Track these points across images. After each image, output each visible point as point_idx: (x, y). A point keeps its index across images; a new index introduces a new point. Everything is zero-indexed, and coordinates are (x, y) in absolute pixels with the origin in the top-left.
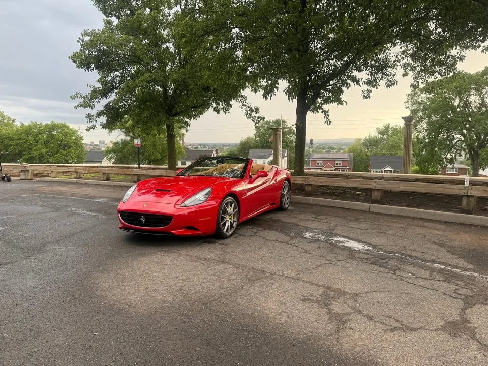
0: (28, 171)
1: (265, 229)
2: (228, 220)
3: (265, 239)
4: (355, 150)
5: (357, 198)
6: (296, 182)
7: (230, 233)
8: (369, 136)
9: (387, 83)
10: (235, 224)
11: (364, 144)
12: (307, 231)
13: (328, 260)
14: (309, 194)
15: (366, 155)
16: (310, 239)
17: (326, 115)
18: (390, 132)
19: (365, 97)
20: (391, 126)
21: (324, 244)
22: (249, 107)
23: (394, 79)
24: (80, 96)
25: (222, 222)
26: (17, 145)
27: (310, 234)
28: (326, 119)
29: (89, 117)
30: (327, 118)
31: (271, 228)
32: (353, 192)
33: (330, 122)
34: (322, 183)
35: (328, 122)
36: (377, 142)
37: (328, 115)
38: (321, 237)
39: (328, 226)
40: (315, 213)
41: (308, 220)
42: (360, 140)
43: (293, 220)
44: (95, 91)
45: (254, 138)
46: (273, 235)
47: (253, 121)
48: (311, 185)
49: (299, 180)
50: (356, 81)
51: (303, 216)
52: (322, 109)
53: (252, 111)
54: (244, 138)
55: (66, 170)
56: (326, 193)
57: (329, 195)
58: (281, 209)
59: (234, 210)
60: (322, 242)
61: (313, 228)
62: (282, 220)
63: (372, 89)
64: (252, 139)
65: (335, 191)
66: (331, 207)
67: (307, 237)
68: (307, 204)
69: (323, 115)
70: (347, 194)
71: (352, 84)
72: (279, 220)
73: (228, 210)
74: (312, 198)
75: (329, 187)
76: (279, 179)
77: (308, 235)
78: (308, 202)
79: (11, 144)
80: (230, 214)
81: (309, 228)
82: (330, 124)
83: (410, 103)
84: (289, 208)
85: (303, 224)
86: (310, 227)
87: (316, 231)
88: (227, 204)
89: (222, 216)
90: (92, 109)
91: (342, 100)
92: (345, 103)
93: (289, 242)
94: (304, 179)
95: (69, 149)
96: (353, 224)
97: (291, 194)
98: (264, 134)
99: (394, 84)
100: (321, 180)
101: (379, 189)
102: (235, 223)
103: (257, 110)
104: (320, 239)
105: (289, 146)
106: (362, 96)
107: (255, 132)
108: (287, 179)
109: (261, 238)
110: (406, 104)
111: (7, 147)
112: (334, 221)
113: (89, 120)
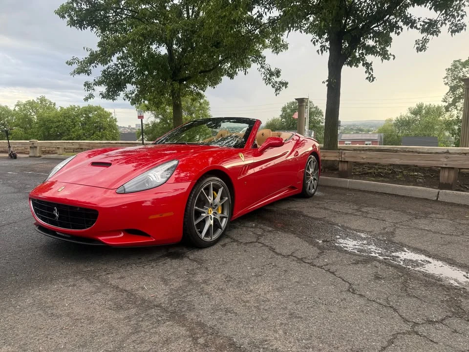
0: (36, 147)
1: (277, 229)
2: (210, 216)
3: (273, 250)
4: (385, 131)
5: (413, 181)
6: (326, 159)
7: (215, 237)
8: (401, 116)
9: (451, 28)
10: (224, 223)
11: (396, 125)
12: (347, 236)
13: (406, 321)
14: (344, 175)
15: (397, 136)
16: (354, 254)
17: (368, 68)
18: (424, 111)
19: (419, 49)
20: (425, 106)
21: (384, 267)
22: (268, 69)
23: (462, 21)
24: (77, 61)
25: (196, 220)
26: (57, 127)
27: (355, 243)
28: (368, 74)
29: (88, 85)
30: (370, 73)
31: (286, 227)
32: (405, 173)
33: (374, 78)
34: (363, 159)
35: (371, 79)
36: (409, 122)
37: (372, 69)
38: (375, 251)
39: (382, 226)
40: (355, 202)
41: (346, 214)
42: (391, 120)
43: (322, 214)
44: (92, 54)
45: (280, 119)
46: (287, 242)
47: (273, 87)
48: (347, 162)
49: (330, 156)
50: (410, 22)
51: (338, 207)
52: (363, 61)
53: (272, 74)
54: (270, 119)
55: (71, 147)
56: (368, 173)
57: (373, 177)
58: (304, 195)
59: (222, 198)
60: (379, 261)
61: (356, 230)
62: (305, 213)
63: (430, 37)
64: (278, 120)
65: (379, 170)
66: (377, 193)
67: (350, 250)
68: (342, 188)
69: (365, 69)
70: (398, 175)
71: (405, 27)
72: (300, 214)
73: (210, 199)
74: (349, 180)
75: (371, 165)
76: (301, 151)
77: (350, 244)
78: (343, 186)
79: (51, 126)
80: (213, 206)
81: (350, 229)
82: (373, 80)
83: (450, 79)
84: (316, 193)
85: (339, 220)
86: (352, 227)
87: (363, 235)
88: (207, 189)
89: (196, 210)
90: (88, 75)
91: (389, 53)
92: (392, 57)
93: (316, 262)
94: (337, 154)
95: (104, 130)
96: (423, 223)
97: (319, 175)
98: (290, 115)
99: (462, 29)
100: (362, 156)
101: (453, 168)
102: (225, 219)
103: (278, 73)
104: (373, 255)
105: (316, 127)
106: (415, 48)
107: (281, 113)
108: (314, 153)
109: (266, 249)
110: (446, 79)
111: (48, 129)
112: (390, 218)
113: (86, 89)
